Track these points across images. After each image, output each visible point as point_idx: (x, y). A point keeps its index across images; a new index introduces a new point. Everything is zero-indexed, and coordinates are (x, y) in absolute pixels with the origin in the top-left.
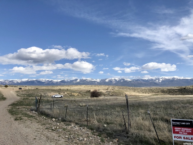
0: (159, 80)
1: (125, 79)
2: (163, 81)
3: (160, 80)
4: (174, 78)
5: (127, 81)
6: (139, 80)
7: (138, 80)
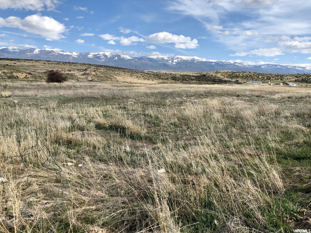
0: (173, 61)
1: (122, 56)
2: (178, 63)
3: (175, 61)
4: (194, 59)
5: (124, 59)
6: (144, 59)
7: (141, 58)
